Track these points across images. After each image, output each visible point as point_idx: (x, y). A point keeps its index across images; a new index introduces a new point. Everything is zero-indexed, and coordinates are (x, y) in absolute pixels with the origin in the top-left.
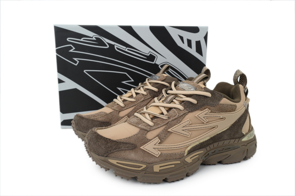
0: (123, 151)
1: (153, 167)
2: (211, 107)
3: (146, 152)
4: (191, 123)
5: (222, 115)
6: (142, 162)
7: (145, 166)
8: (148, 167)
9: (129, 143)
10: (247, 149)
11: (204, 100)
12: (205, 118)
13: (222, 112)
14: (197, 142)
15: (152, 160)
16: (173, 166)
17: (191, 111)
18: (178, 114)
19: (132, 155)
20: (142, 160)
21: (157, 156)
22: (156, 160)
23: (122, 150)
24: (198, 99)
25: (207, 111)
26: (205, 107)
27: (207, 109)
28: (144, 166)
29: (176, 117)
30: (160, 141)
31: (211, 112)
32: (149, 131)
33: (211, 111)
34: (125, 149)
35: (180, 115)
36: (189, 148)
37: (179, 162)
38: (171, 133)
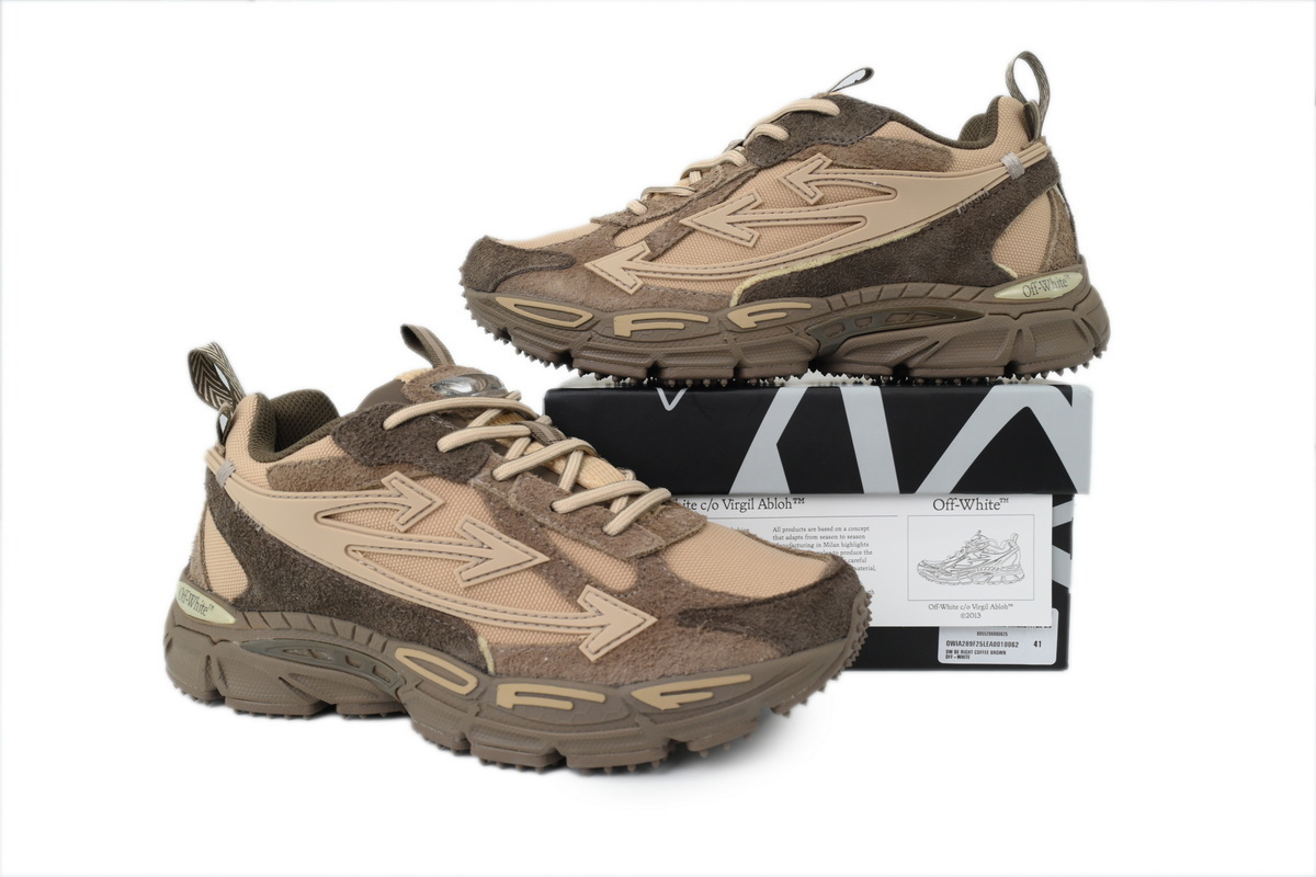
0: (535, 274)
1: (612, 322)
2: (836, 149)
3: (600, 277)
4: (759, 201)
5: (877, 177)
6: (582, 303)
7: (589, 316)
8: (598, 322)
9: (555, 254)
10: (1020, 331)
11: (813, 127)
12: (813, 185)
13: (878, 167)
14: (782, 267)
15: (616, 301)
16: (680, 325)
17: (763, 164)
18: (721, 177)
19: (557, 283)
20: (582, 298)
21: (631, 292)
22: (627, 301)
23: (533, 270)
24: (793, 125)
25: (819, 159)
26: (814, 148)
27: (819, 154)
28: (587, 316)
29: (714, 185)
30: (648, 251)
31: (832, 165)
32: (626, 227)
33: (831, 161)
34: (539, 266)
35: (729, 179)
36: (747, 284)
37: (705, 319)
38: (692, 231)
